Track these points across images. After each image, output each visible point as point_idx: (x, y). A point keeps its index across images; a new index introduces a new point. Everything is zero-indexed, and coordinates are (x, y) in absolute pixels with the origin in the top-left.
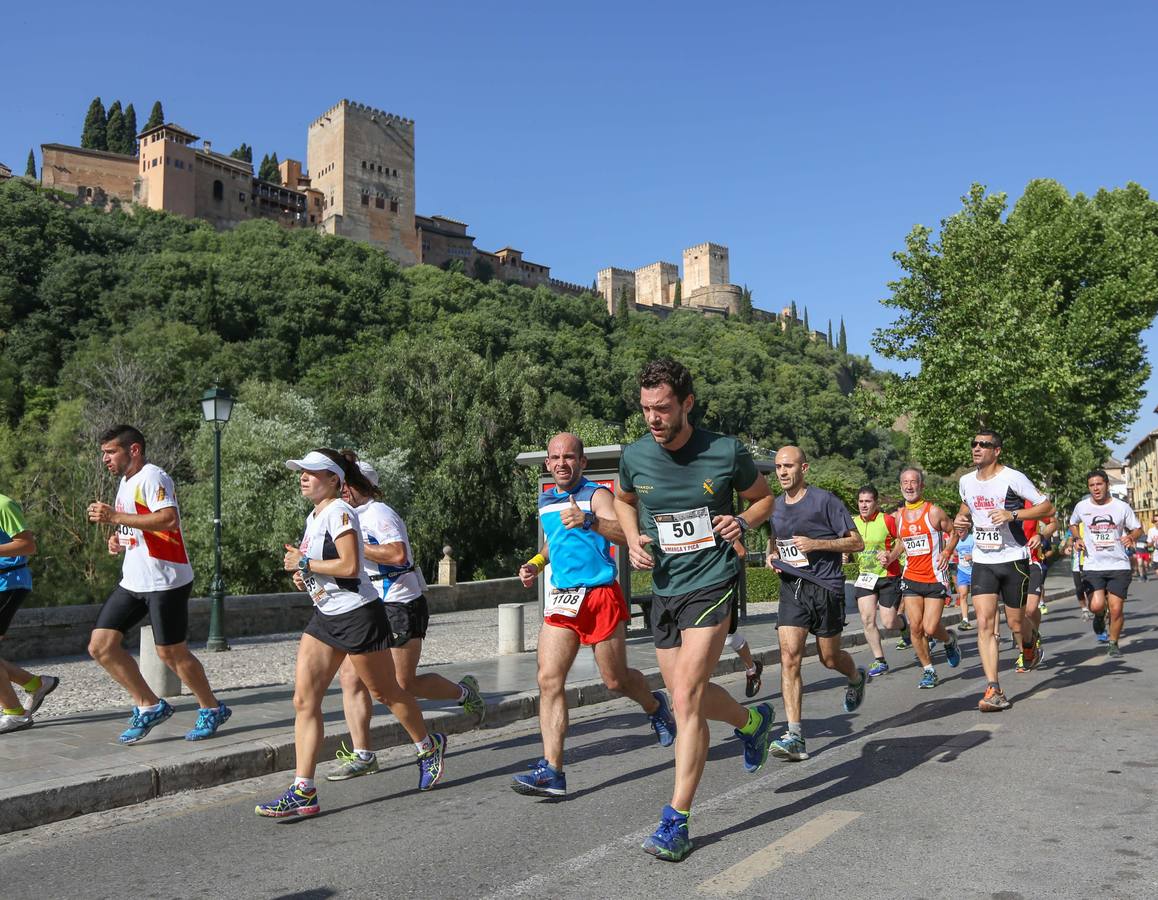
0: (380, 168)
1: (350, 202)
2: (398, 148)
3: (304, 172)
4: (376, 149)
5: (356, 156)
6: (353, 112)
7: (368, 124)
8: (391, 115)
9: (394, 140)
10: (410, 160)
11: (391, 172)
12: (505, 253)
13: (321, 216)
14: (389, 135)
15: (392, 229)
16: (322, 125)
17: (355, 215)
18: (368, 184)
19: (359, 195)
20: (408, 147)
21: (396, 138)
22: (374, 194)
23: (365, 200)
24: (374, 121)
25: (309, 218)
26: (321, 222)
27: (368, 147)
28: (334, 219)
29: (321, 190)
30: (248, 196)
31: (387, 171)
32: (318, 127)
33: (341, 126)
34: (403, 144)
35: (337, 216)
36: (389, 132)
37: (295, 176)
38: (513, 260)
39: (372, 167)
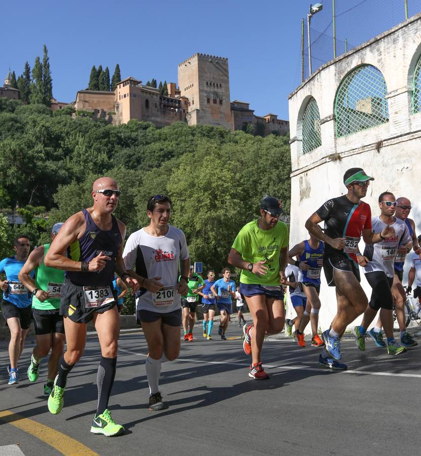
0: (214, 84)
1: (202, 103)
2: (221, 73)
3: (177, 88)
4: (212, 75)
5: (203, 80)
6: (202, 58)
7: (208, 63)
8: (217, 57)
9: (219, 70)
10: (226, 78)
11: (219, 85)
12: (269, 117)
13: (187, 109)
14: (217, 67)
15: (221, 113)
16: (186, 65)
17: (205, 108)
18: (209, 93)
19: (206, 99)
20: (225, 72)
21: (220, 68)
22: (212, 97)
23: (208, 101)
24: (211, 62)
25: (183, 111)
26: (188, 112)
27: (208, 75)
28: (196, 111)
29: (187, 96)
30: (158, 104)
31: (217, 84)
32: (183, 66)
33: (196, 66)
34: (223, 70)
35: (197, 110)
36: (217, 66)
37: (174, 90)
38: (273, 120)
39: (211, 83)
